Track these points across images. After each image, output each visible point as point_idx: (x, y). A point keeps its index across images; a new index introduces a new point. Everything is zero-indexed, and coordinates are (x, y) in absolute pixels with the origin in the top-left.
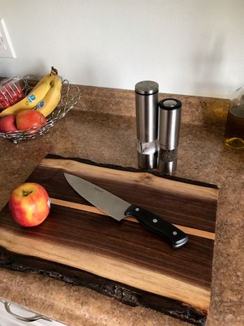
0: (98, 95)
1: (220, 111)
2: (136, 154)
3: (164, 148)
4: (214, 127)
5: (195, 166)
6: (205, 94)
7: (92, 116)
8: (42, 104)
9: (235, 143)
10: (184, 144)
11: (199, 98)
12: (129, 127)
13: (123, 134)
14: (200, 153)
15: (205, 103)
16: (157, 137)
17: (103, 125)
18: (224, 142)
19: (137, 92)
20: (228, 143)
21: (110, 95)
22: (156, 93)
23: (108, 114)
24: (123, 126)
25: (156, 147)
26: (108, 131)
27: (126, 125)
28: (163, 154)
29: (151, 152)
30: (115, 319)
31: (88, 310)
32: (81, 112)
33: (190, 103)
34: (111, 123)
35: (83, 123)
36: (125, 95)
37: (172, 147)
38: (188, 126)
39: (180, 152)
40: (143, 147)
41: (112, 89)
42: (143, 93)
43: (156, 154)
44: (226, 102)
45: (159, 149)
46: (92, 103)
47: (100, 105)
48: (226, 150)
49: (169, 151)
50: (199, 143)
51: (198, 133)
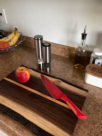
5: (58, 71)
8: (10, 41)
11: (69, 47)
14: (62, 67)
15: (70, 49)
17: (32, 52)
25: (43, 62)
28: (45, 65)
33: (65, 48)
35: (25, 50)
38: (63, 57)
40: (38, 61)
49: (47, 63)
50: (64, 64)
51: (66, 60)
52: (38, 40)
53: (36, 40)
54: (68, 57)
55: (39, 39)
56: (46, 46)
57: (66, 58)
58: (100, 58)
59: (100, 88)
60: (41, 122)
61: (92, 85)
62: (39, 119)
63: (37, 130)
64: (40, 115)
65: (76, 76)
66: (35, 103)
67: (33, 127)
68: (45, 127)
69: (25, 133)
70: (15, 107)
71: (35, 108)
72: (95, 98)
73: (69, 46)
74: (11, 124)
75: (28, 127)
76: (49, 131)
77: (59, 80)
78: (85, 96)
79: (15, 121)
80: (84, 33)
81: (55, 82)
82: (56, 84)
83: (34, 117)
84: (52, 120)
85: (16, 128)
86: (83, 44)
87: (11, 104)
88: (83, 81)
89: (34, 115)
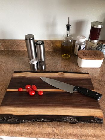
0: (8, 43)
1: (59, 45)
2: (29, 65)
3: (40, 60)
4: (57, 51)
5: (53, 66)
6: (52, 38)
7: (7, 52)
9: (66, 56)
10: (48, 59)
12: (24, 55)
13: (22, 58)
14: (54, 61)
15: (53, 42)
16: (37, 57)
17: (12, 55)
18: (62, 56)
19: (26, 39)
20: (63, 56)
21: (13, 42)
22: (33, 39)
23: (14, 50)
24: (21, 54)
25: (37, 61)
26: (15, 57)
27: (23, 54)
28: (40, 63)
29: (35, 63)
30: (31, 128)
31: (19, 128)
32: (2, 51)
33: (47, 43)
34: (16, 54)
35: (3, 55)
36: (20, 42)
37: (43, 60)
38: (48, 52)
39: (46, 62)
40: (32, 61)
41: (14, 40)
42: (28, 39)
43: (37, 64)
44: (60, 41)
45: (38, 61)
46: (6, 46)
47: (10, 47)
48: (63, 59)
49: (42, 61)
50: (53, 57)
51: (52, 54)
52: (30, 40)
53: (29, 41)
54: (52, 50)
55: (32, 39)
56: (40, 45)
57: (50, 51)
58: (83, 44)
59: (93, 68)
60: (74, 111)
61: (87, 68)
62: (70, 110)
63: (75, 119)
64: (68, 107)
65: (70, 65)
66: (56, 100)
67: (70, 119)
68: (80, 113)
69: (64, 128)
70: (42, 111)
71: (60, 104)
72: (95, 77)
73: (50, 39)
74: (46, 127)
75: (66, 121)
76: (84, 114)
77: (61, 73)
78: (89, 77)
79: (49, 123)
80: (68, 25)
81: (59, 75)
82: (61, 77)
83: (65, 110)
84: (80, 105)
85: (53, 128)
86: (68, 35)
87: (36, 111)
88: (78, 67)
89: (64, 110)
